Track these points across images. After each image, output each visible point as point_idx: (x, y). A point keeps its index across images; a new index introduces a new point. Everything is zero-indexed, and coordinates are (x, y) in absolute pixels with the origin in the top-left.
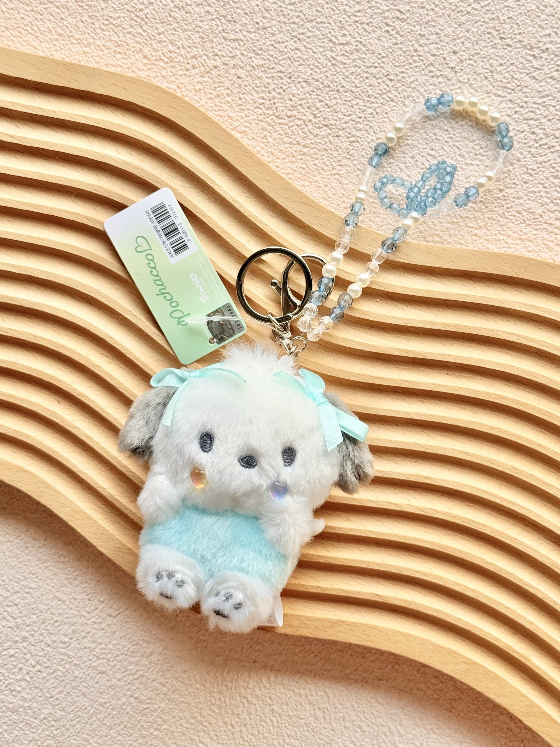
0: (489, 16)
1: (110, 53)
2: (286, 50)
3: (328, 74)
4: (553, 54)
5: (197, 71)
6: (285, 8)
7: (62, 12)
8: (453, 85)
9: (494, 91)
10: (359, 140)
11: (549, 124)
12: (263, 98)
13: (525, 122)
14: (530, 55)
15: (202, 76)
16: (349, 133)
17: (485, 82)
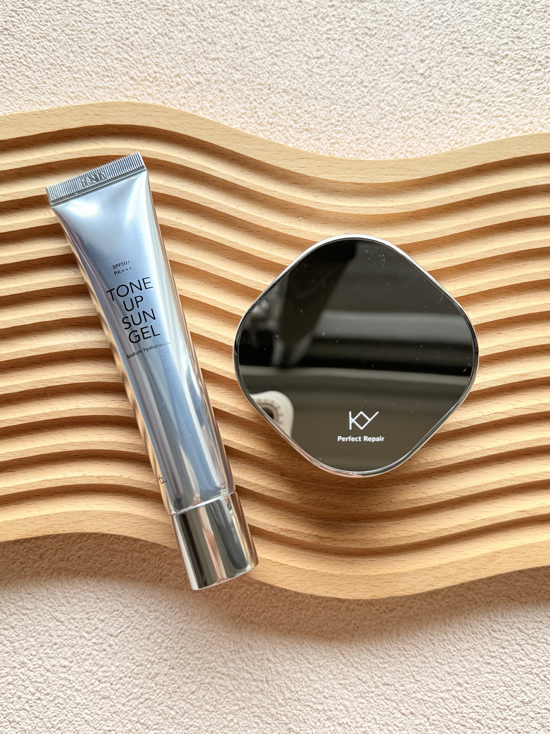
0: (450, 29)
1: (98, 77)
2: (264, 66)
3: (306, 84)
4: (512, 59)
5: (181, 87)
6: (262, 30)
7: (54, 45)
8: (423, 88)
9: (462, 92)
10: (340, 142)
11: (517, 120)
12: (245, 108)
13: (494, 119)
14: (491, 61)
15: (186, 92)
16: (329, 136)
17: (453, 85)
